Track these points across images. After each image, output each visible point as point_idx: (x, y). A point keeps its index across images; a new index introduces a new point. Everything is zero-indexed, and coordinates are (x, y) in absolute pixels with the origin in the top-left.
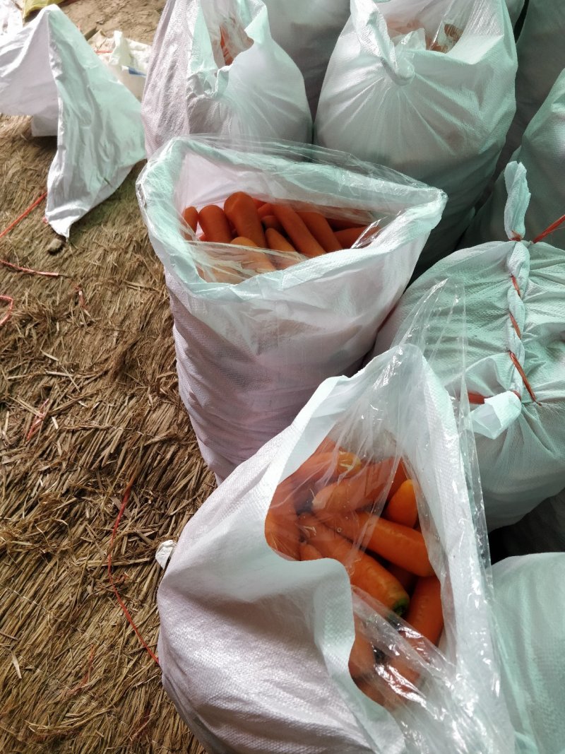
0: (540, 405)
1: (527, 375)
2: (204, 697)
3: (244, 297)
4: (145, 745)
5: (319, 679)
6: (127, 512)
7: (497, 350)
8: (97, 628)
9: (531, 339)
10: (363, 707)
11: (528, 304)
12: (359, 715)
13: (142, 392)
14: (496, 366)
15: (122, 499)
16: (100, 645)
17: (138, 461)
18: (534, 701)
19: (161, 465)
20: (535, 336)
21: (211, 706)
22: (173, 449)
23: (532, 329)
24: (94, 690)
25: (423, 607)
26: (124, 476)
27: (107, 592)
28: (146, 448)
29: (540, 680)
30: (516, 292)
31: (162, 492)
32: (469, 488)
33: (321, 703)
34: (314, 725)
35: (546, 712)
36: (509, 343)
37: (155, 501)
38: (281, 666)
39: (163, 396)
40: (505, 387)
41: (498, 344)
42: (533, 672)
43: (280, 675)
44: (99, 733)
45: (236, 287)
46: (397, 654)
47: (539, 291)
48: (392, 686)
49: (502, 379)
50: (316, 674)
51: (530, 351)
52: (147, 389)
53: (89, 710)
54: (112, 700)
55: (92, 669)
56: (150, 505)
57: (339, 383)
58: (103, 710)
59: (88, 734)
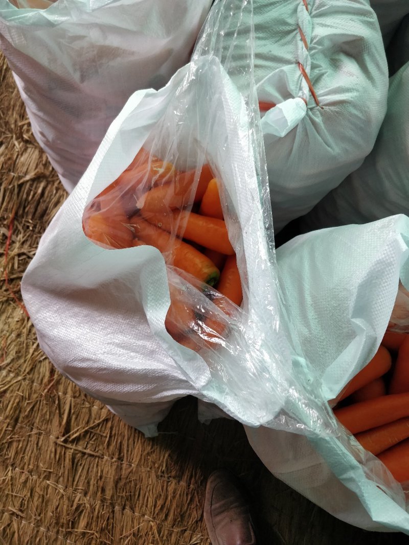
0: (322, 108)
1: (313, 83)
2: (65, 361)
3: (55, 21)
4: (54, 396)
5: (149, 337)
6: (14, 237)
7: (288, 62)
8: (5, 324)
9: (316, 50)
10: (179, 353)
11: (315, 19)
12: (177, 358)
13: (9, 140)
14: (287, 76)
15: (8, 227)
16: (9, 335)
17: (15, 197)
18: (311, 334)
19: (34, 199)
20: (320, 47)
21: (71, 366)
22: (42, 185)
23: (318, 41)
24: (10, 366)
25: (230, 277)
26: (6, 210)
27: (8, 298)
28: (20, 186)
29: (316, 319)
30: (304, 7)
31: (39, 220)
32: (257, 175)
33: (151, 354)
34: (145, 369)
35: (319, 340)
36: (298, 55)
37: (35, 227)
38: (120, 332)
39: (27, 142)
40: (294, 94)
41: (289, 57)
42: (311, 314)
43: (120, 338)
44: (19, 393)
45: (45, 11)
46: (203, 311)
47: (324, 6)
48: (200, 334)
49: (292, 87)
50: (146, 334)
51: (315, 62)
52: (12, 137)
53: (9, 379)
54: (25, 371)
55: (6, 352)
56: (32, 231)
57: (147, 96)
58: (20, 378)
59: (11, 395)
